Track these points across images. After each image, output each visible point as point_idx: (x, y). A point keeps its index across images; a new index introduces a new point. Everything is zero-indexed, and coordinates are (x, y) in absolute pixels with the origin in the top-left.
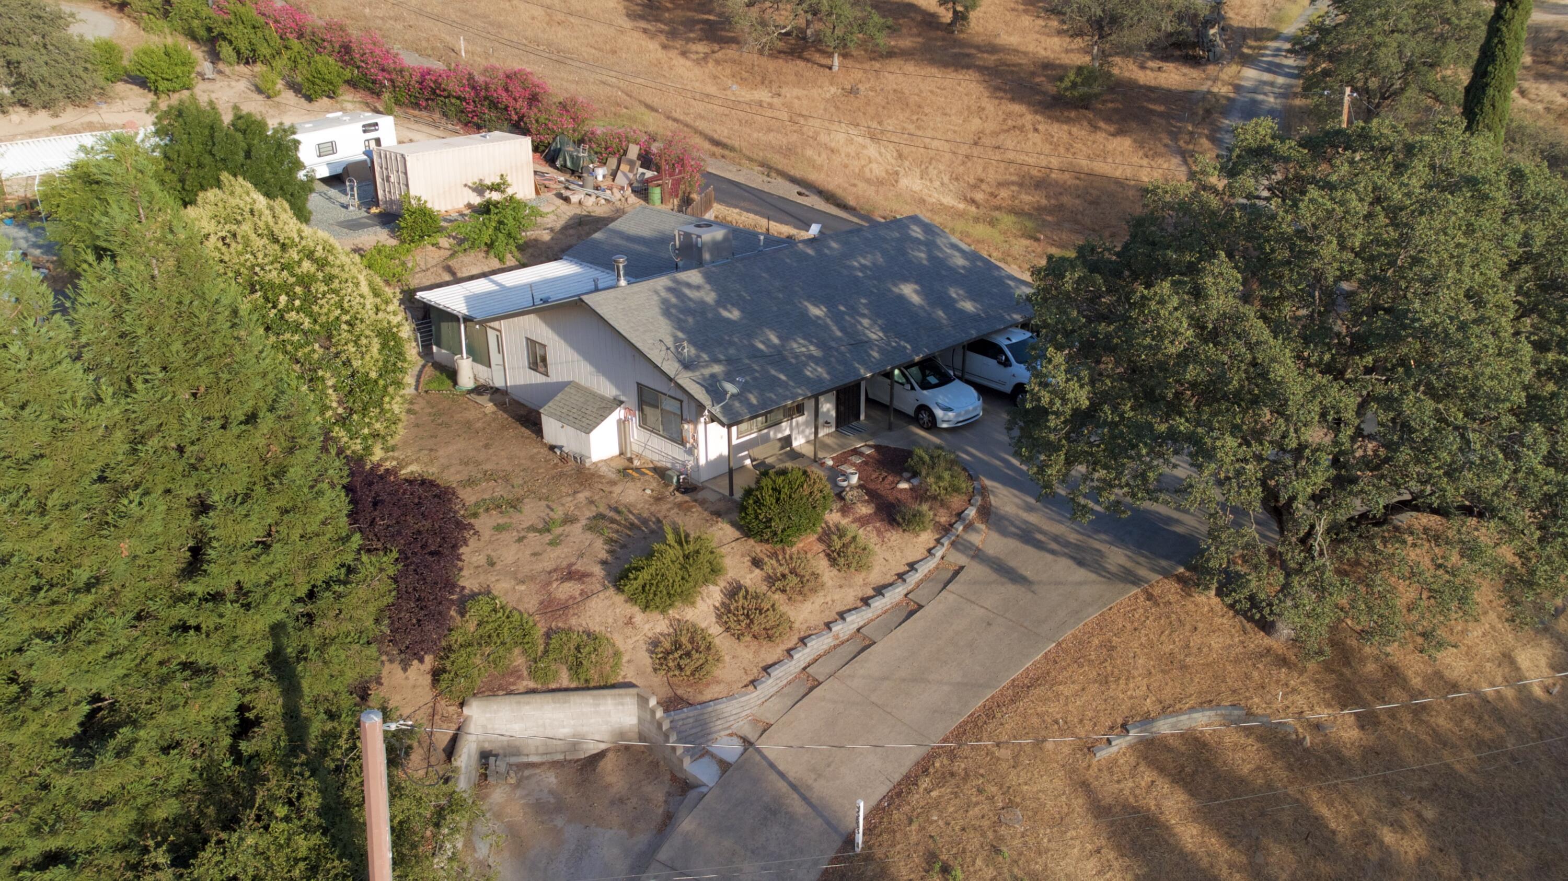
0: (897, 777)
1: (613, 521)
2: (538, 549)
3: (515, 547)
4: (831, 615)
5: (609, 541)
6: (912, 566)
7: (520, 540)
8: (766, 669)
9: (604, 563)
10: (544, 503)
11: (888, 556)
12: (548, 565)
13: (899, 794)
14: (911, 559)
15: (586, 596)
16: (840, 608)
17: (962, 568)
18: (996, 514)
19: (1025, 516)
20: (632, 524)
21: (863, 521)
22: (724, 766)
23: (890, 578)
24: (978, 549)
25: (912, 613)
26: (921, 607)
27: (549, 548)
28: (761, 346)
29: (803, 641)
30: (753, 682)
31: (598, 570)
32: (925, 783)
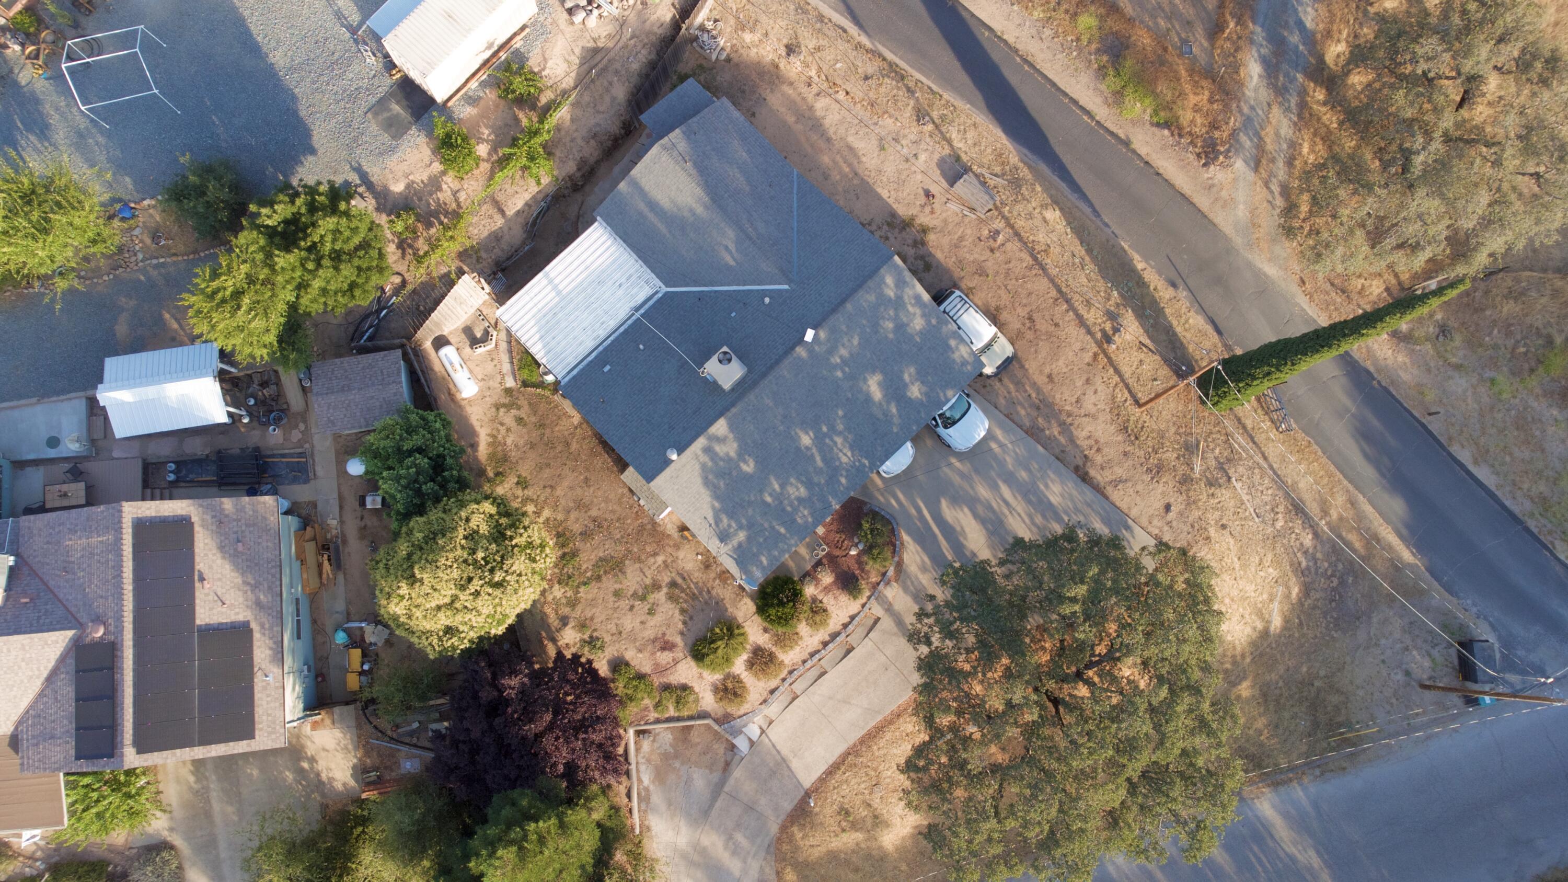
0: (831, 762)
1: (683, 591)
2: (643, 618)
3: (629, 616)
4: (805, 655)
5: (683, 611)
6: (852, 618)
7: (632, 608)
8: (772, 692)
9: (682, 633)
10: (637, 565)
11: (839, 612)
12: (650, 633)
13: (831, 773)
14: (851, 613)
15: (676, 662)
16: (810, 650)
17: (879, 619)
18: (906, 572)
19: (921, 576)
20: (694, 594)
21: (827, 590)
22: (752, 743)
23: (838, 627)
24: (890, 604)
25: (849, 651)
26: (853, 648)
27: (649, 617)
28: (769, 499)
29: (791, 672)
30: (765, 701)
31: (678, 640)
32: (843, 768)
